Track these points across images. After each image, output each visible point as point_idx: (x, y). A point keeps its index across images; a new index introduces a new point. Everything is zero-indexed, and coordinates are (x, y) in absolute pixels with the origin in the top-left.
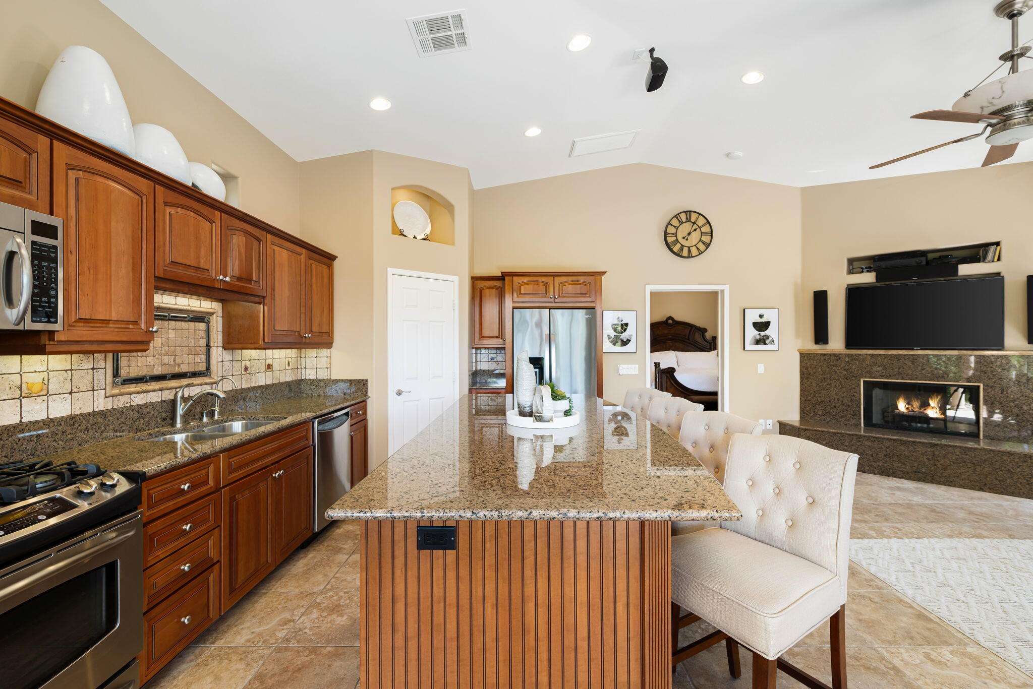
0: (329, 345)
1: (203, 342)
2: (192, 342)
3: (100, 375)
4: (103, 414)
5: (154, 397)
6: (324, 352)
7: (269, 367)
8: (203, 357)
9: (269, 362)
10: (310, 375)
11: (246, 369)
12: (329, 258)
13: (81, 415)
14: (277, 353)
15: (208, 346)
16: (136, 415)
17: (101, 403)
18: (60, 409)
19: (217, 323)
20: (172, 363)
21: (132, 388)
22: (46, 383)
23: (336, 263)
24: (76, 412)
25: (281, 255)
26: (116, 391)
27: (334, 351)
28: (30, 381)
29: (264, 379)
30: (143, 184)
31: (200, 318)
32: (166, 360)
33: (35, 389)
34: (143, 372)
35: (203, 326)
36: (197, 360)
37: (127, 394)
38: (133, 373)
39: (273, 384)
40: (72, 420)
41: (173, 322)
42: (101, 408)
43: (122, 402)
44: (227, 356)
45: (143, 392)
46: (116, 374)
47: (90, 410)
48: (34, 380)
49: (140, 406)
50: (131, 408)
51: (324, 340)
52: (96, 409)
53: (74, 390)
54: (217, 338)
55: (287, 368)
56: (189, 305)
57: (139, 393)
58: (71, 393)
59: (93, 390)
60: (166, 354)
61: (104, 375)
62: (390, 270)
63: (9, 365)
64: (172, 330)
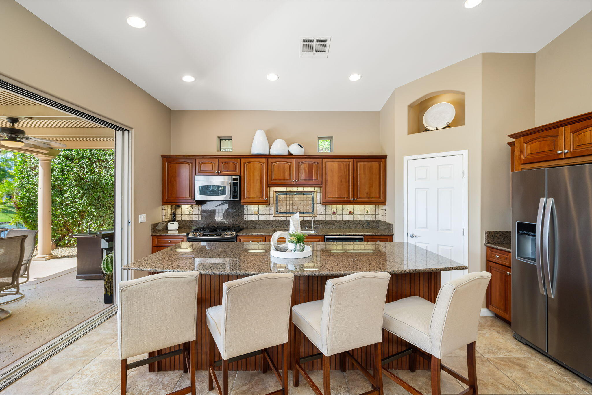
0: (384, 203)
1: (311, 202)
2: (305, 202)
3: (271, 211)
4: (273, 221)
6: (383, 207)
7: (350, 212)
8: (311, 207)
9: (352, 210)
11: (334, 213)
12: (381, 159)
13: (267, 220)
14: (357, 207)
15: (313, 203)
16: (283, 223)
17: (272, 218)
18: (262, 218)
19: (318, 195)
20: (297, 208)
21: (281, 215)
22: (258, 212)
24: (265, 219)
25: (333, 165)
26: (276, 215)
27: (387, 207)
28: (255, 211)
29: (346, 217)
30: (264, 160)
31: (311, 193)
32: (294, 207)
33: (256, 213)
34: (286, 211)
35: (311, 196)
36: (307, 208)
37: (279, 216)
38: (282, 211)
39: (354, 221)
40: (264, 222)
41: (297, 196)
42: (272, 220)
43: (278, 219)
44: (324, 207)
45: (285, 217)
46: (277, 210)
47: (269, 220)
49: (284, 221)
50: (281, 221)
51: (382, 201)
52: (271, 220)
53: (265, 214)
54: (318, 200)
55: (366, 213)
56: (304, 190)
57: (283, 217)
58: (264, 215)
59: (270, 214)
60: (294, 206)
61: (273, 211)
62: (405, 158)
63: (250, 207)
64: (297, 198)
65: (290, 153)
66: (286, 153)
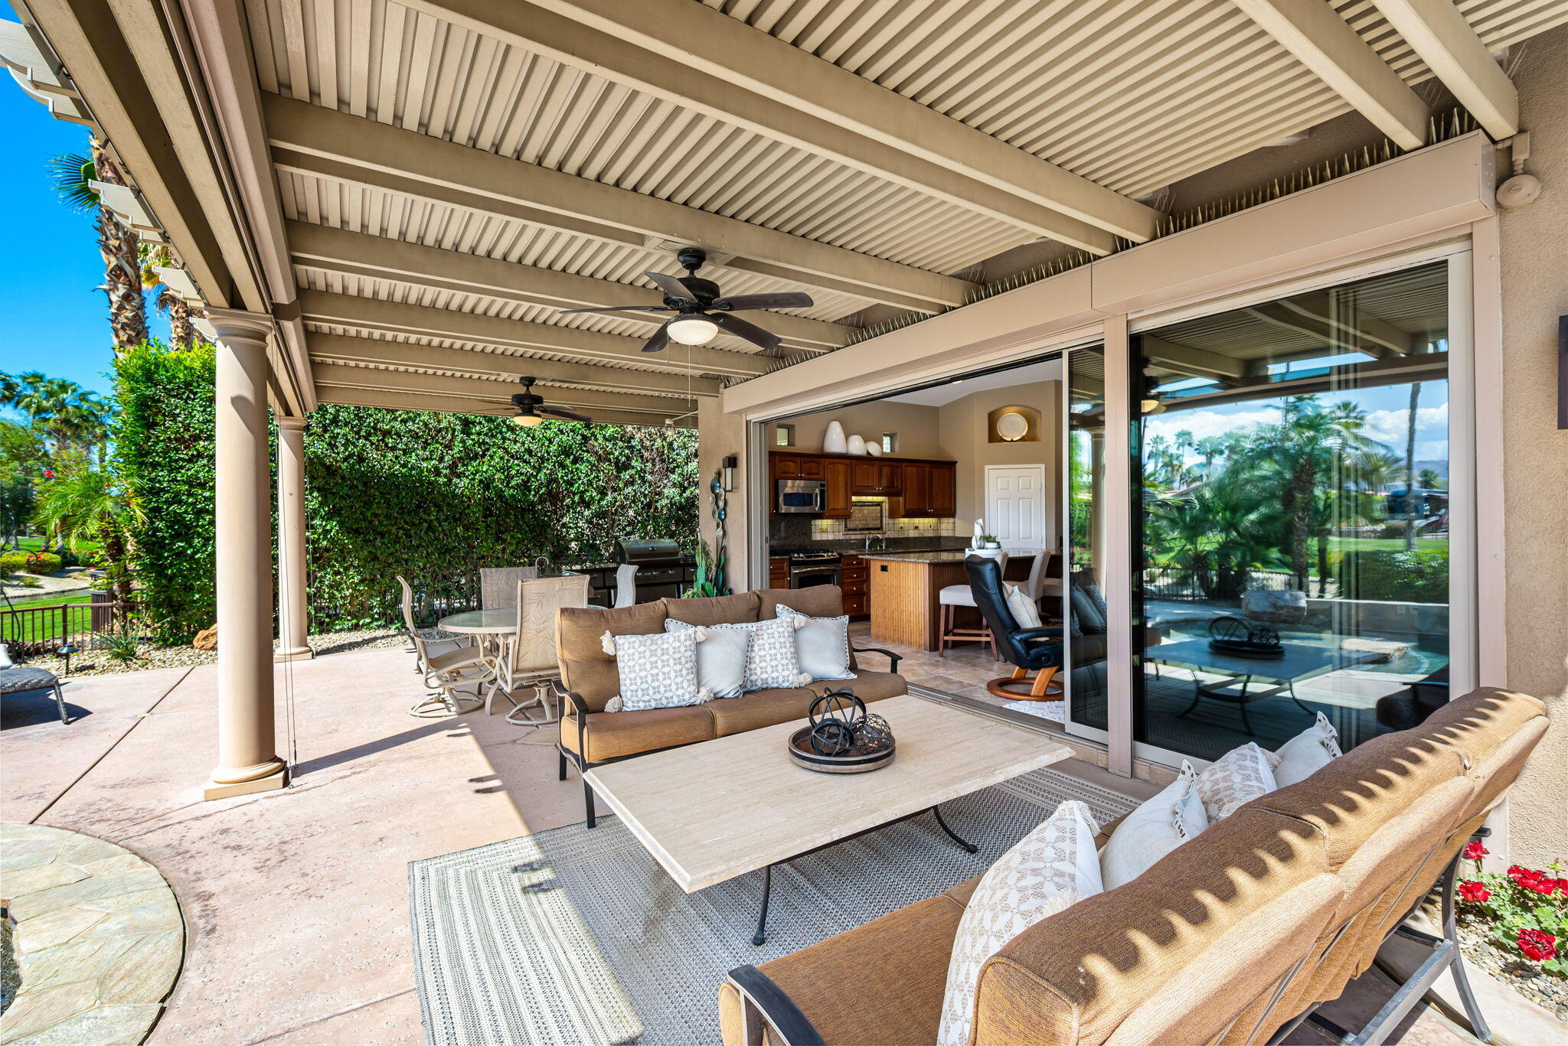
0: (952, 515)
1: (879, 515)
2: (874, 516)
4: (842, 540)
5: (859, 537)
6: (951, 520)
7: (916, 528)
8: (879, 522)
9: (917, 525)
10: (944, 533)
11: (902, 528)
12: (951, 465)
14: (921, 520)
15: (881, 517)
17: (841, 537)
18: (830, 537)
19: (886, 506)
20: (867, 523)
21: (851, 532)
22: (827, 528)
23: (958, 465)
24: (835, 539)
25: (912, 471)
26: (846, 533)
27: (957, 520)
29: (912, 534)
30: (848, 462)
31: (879, 504)
32: (862, 522)
33: (824, 530)
34: (855, 527)
35: (879, 508)
36: (876, 523)
37: (849, 534)
38: (852, 527)
39: (919, 537)
41: (866, 507)
43: (848, 537)
44: (891, 521)
45: (855, 534)
46: (846, 527)
47: (839, 539)
48: (824, 527)
49: (853, 539)
50: (850, 540)
51: (951, 513)
54: (886, 513)
55: (930, 529)
56: (873, 499)
57: (853, 534)
58: (833, 532)
59: (839, 532)
60: (862, 520)
61: (842, 527)
62: (987, 467)
63: (819, 522)
64: (866, 510)
65: (868, 453)
66: (865, 453)
